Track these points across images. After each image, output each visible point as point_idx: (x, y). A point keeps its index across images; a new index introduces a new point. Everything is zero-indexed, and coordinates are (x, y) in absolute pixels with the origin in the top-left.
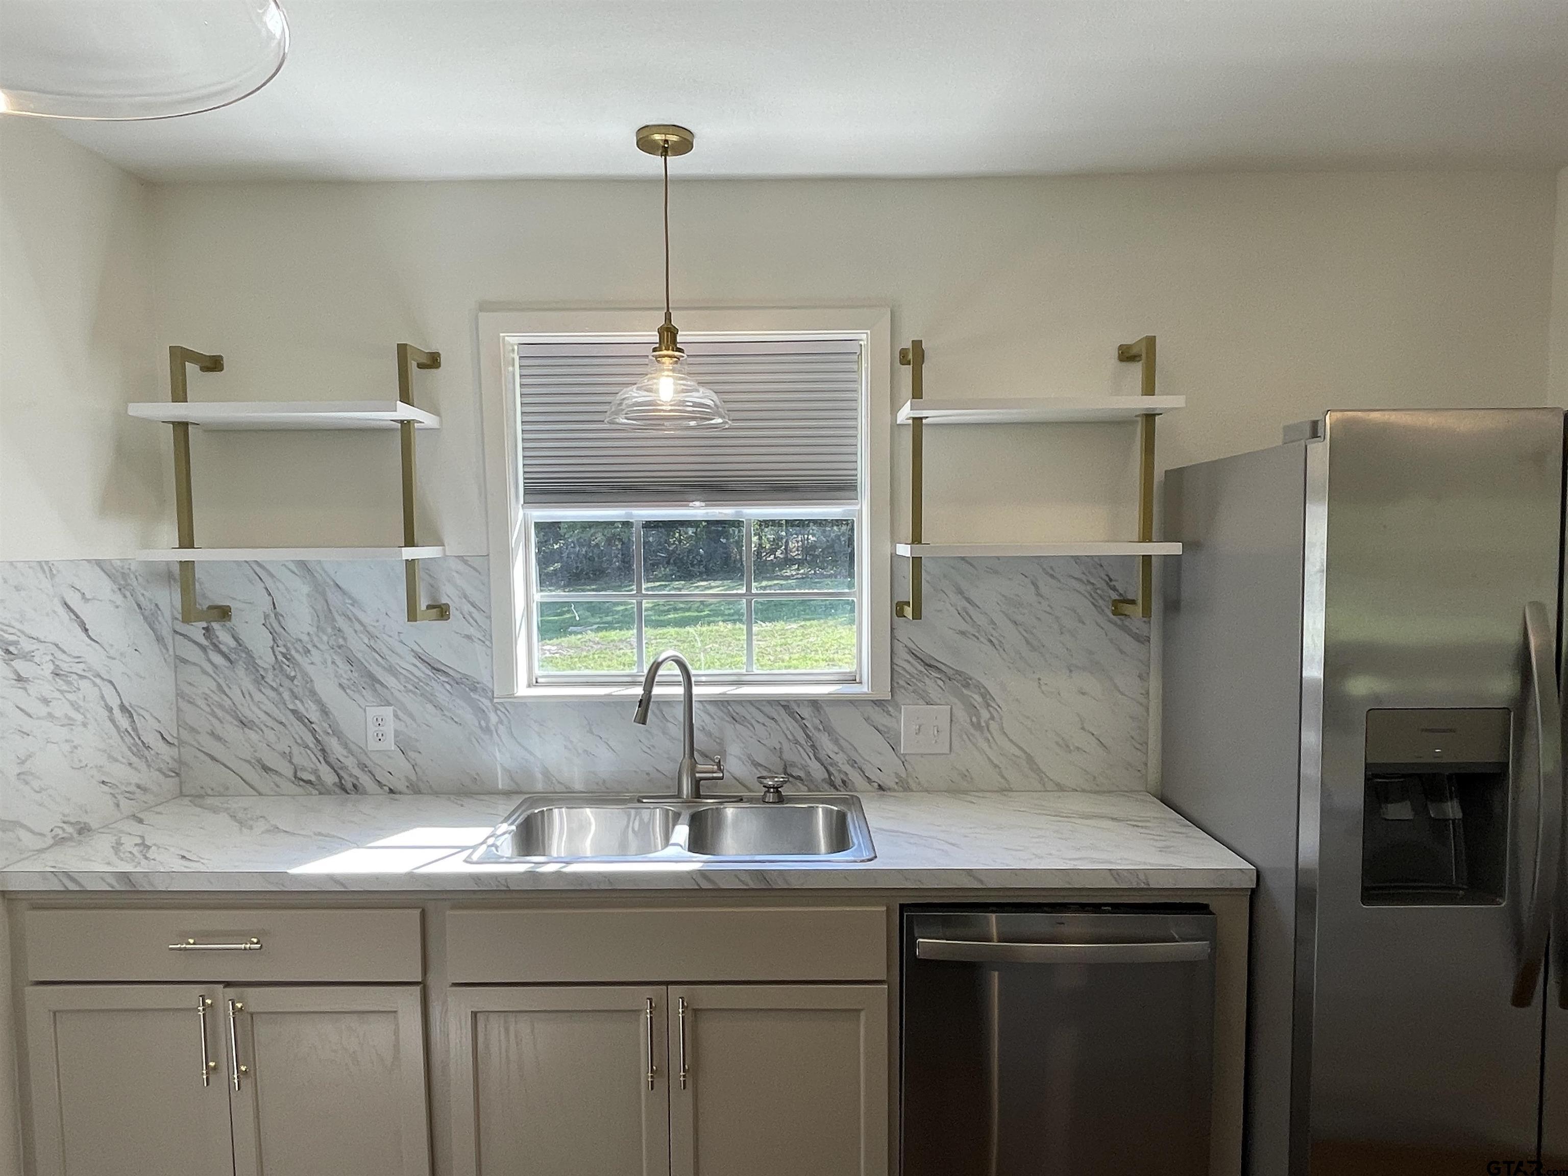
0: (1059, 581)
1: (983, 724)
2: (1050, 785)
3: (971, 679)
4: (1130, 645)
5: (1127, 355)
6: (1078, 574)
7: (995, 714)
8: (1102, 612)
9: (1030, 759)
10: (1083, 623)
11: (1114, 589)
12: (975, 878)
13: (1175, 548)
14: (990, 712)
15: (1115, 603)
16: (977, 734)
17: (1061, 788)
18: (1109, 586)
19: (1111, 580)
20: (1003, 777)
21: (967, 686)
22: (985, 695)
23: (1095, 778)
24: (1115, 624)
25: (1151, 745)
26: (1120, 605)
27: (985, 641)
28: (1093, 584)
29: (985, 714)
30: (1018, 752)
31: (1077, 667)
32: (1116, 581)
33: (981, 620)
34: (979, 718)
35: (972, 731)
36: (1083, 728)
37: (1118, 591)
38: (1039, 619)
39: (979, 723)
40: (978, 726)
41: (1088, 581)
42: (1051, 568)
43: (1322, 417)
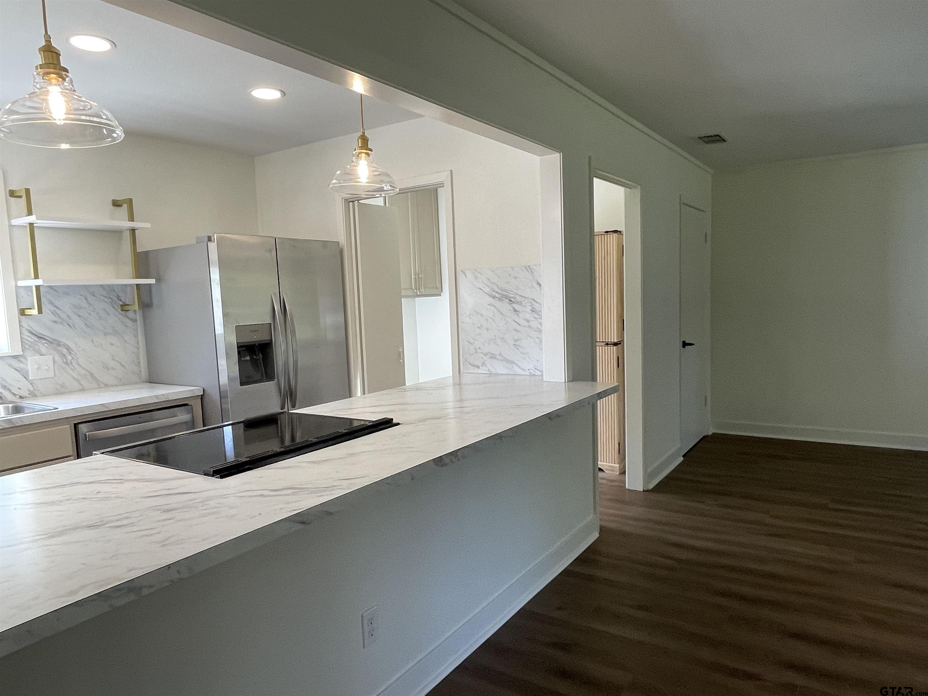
0: (97, 297)
1: (69, 362)
2: (102, 386)
3: (61, 342)
4: (129, 323)
5: (116, 204)
6: (105, 294)
7: (74, 357)
8: (116, 310)
9: (92, 375)
10: (109, 315)
11: (120, 300)
12: (105, 407)
13: (152, 281)
14: (71, 356)
15: (122, 306)
16: (67, 367)
17: (106, 385)
18: (119, 299)
19: (118, 296)
20: (81, 385)
21: (59, 345)
22: (68, 349)
23: (120, 379)
24: (122, 314)
25: (142, 364)
26: (124, 307)
27: (66, 325)
28: (111, 298)
29: (69, 358)
30: (86, 373)
31: (108, 334)
32: (121, 297)
33: (64, 316)
34: (67, 360)
35: (64, 366)
36: (113, 359)
37: (122, 301)
38: (89, 314)
39: (67, 362)
40: (67, 363)
41: (110, 297)
42: (93, 292)
43: (213, 235)
